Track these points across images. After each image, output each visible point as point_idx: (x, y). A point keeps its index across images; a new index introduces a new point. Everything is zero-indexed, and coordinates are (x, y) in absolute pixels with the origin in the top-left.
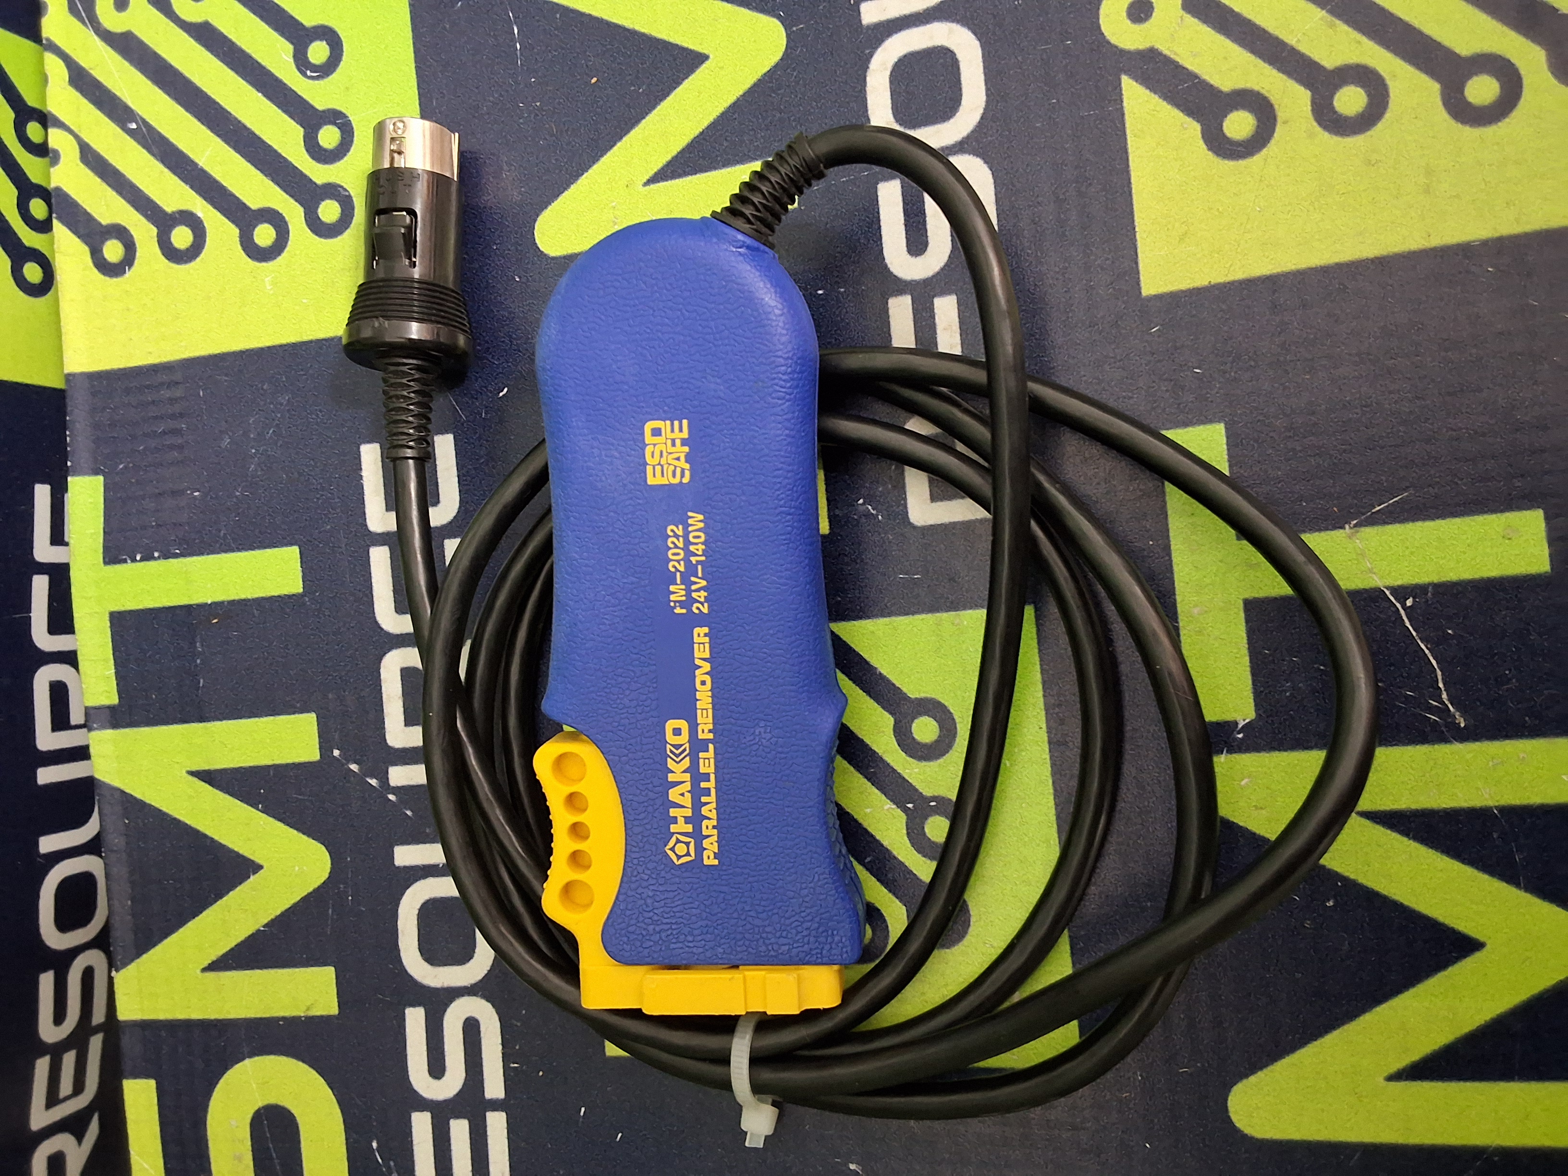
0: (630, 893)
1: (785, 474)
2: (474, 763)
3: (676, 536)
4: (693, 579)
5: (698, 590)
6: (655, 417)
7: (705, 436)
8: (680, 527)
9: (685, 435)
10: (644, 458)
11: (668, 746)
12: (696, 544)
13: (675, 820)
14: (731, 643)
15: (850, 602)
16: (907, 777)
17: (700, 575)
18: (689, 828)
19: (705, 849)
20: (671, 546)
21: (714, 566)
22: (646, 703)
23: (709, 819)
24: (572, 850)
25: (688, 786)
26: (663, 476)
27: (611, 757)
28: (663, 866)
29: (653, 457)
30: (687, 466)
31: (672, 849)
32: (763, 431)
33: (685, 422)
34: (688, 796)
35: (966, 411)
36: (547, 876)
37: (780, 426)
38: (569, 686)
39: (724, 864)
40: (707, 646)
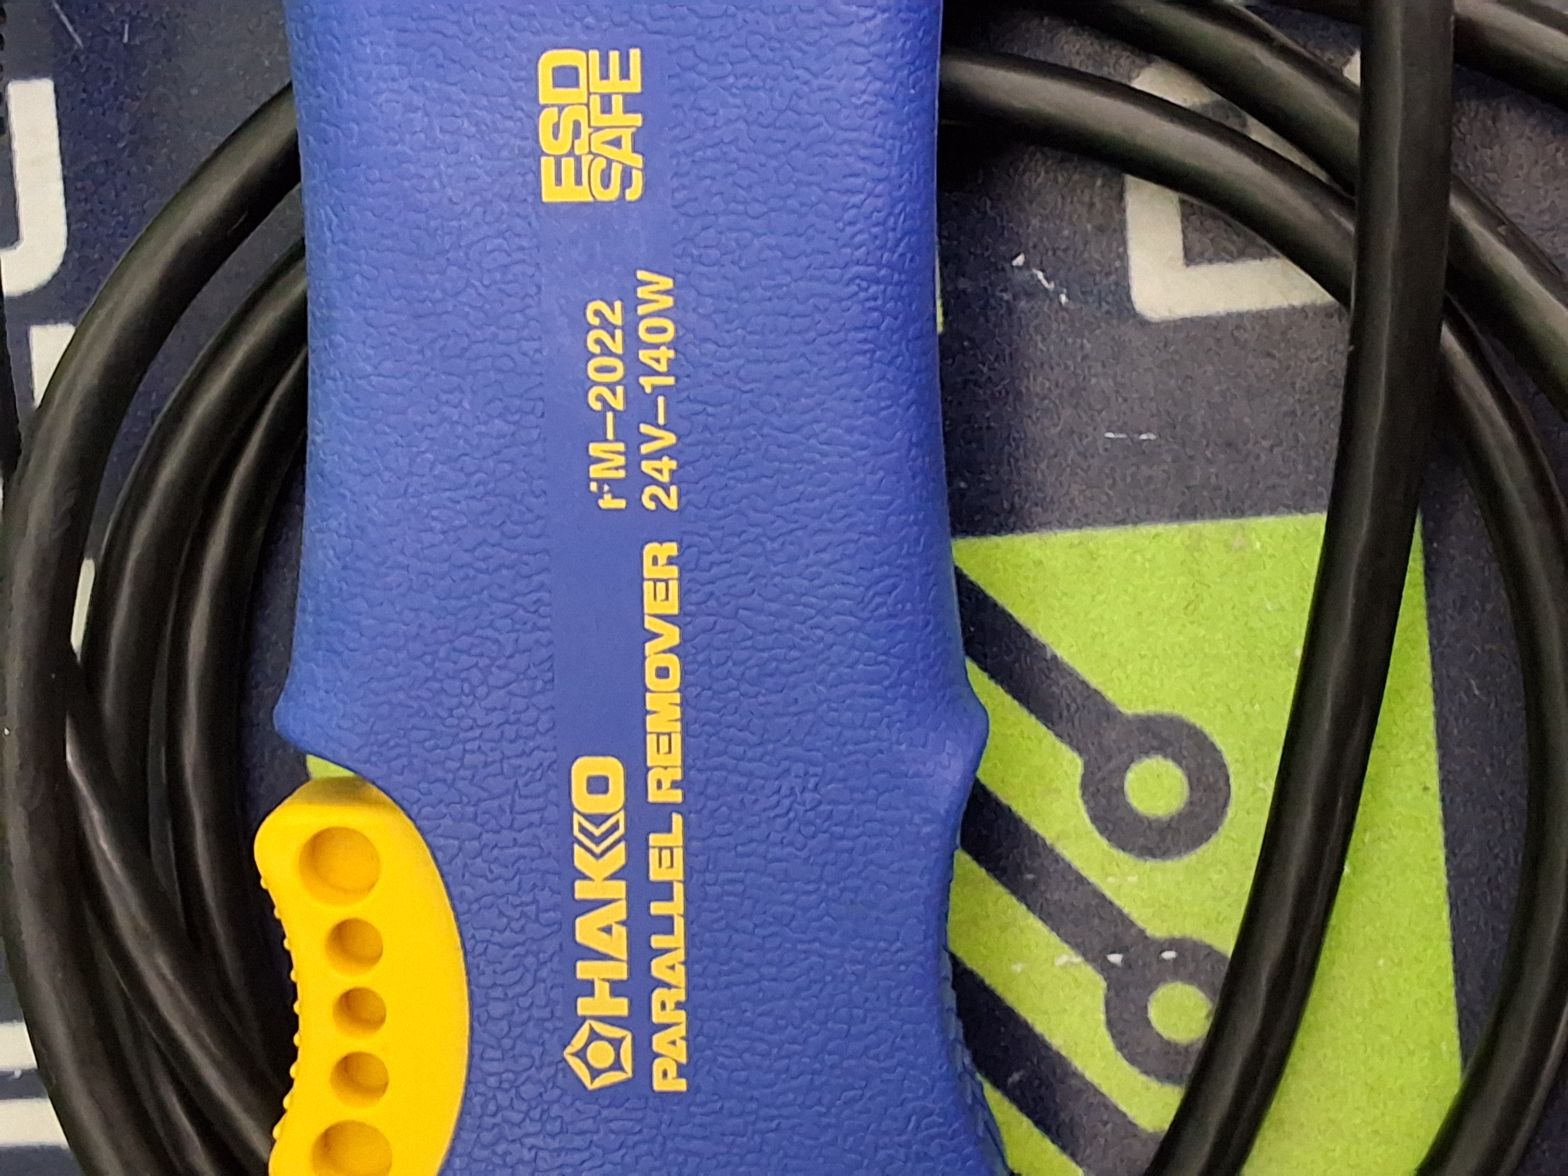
0: (479, 1153)
1: (869, 185)
2: (105, 846)
3: (608, 326)
4: (645, 429)
5: (656, 456)
6: (564, 39)
7: (681, 90)
8: (618, 305)
9: (634, 85)
10: (537, 141)
11: (577, 818)
12: (657, 346)
13: (588, 989)
14: (729, 581)
15: (988, 492)
16: (1109, 894)
17: (661, 421)
18: (621, 1007)
19: (658, 1055)
20: (595, 349)
21: (695, 401)
22: (524, 717)
23: (668, 986)
24: (343, 1053)
25: (619, 910)
26: (578, 182)
27: (442, 841)
28: (557, 1092)
29: (556, 136)
30: (637, 161)
31: (581, 1054)
32: (822, 81)
33: (635, 55)
34: (620, 932)
35: (1284, 52)
36: (282, 1112)
37: (863, 69)
38: (345, 674)
39: (698, 1090)
40: (674, 586)
